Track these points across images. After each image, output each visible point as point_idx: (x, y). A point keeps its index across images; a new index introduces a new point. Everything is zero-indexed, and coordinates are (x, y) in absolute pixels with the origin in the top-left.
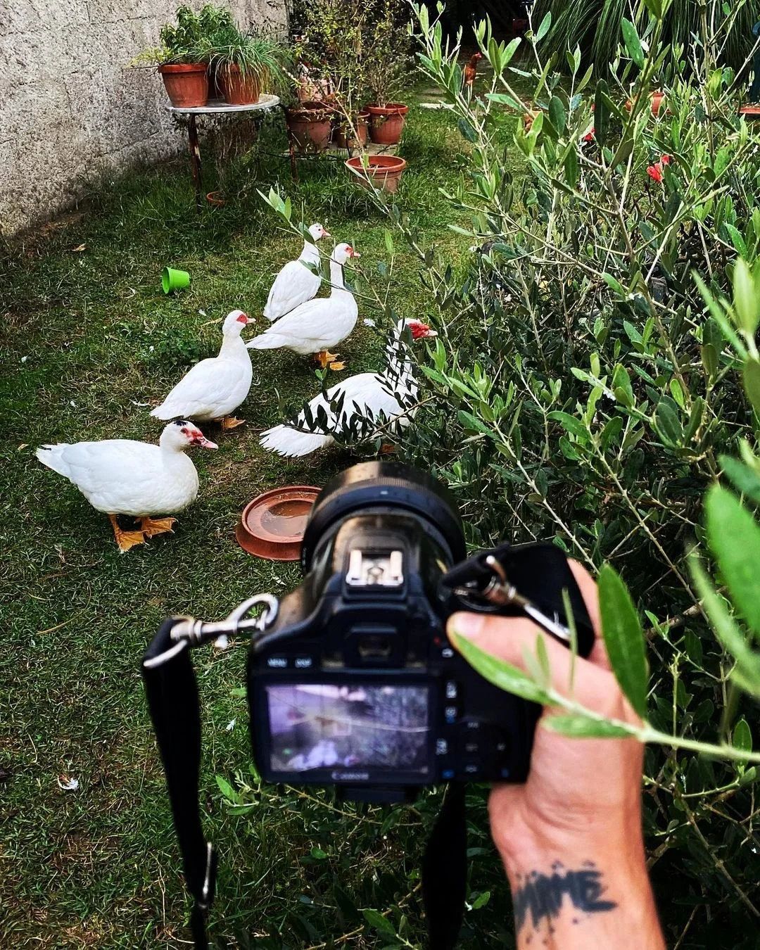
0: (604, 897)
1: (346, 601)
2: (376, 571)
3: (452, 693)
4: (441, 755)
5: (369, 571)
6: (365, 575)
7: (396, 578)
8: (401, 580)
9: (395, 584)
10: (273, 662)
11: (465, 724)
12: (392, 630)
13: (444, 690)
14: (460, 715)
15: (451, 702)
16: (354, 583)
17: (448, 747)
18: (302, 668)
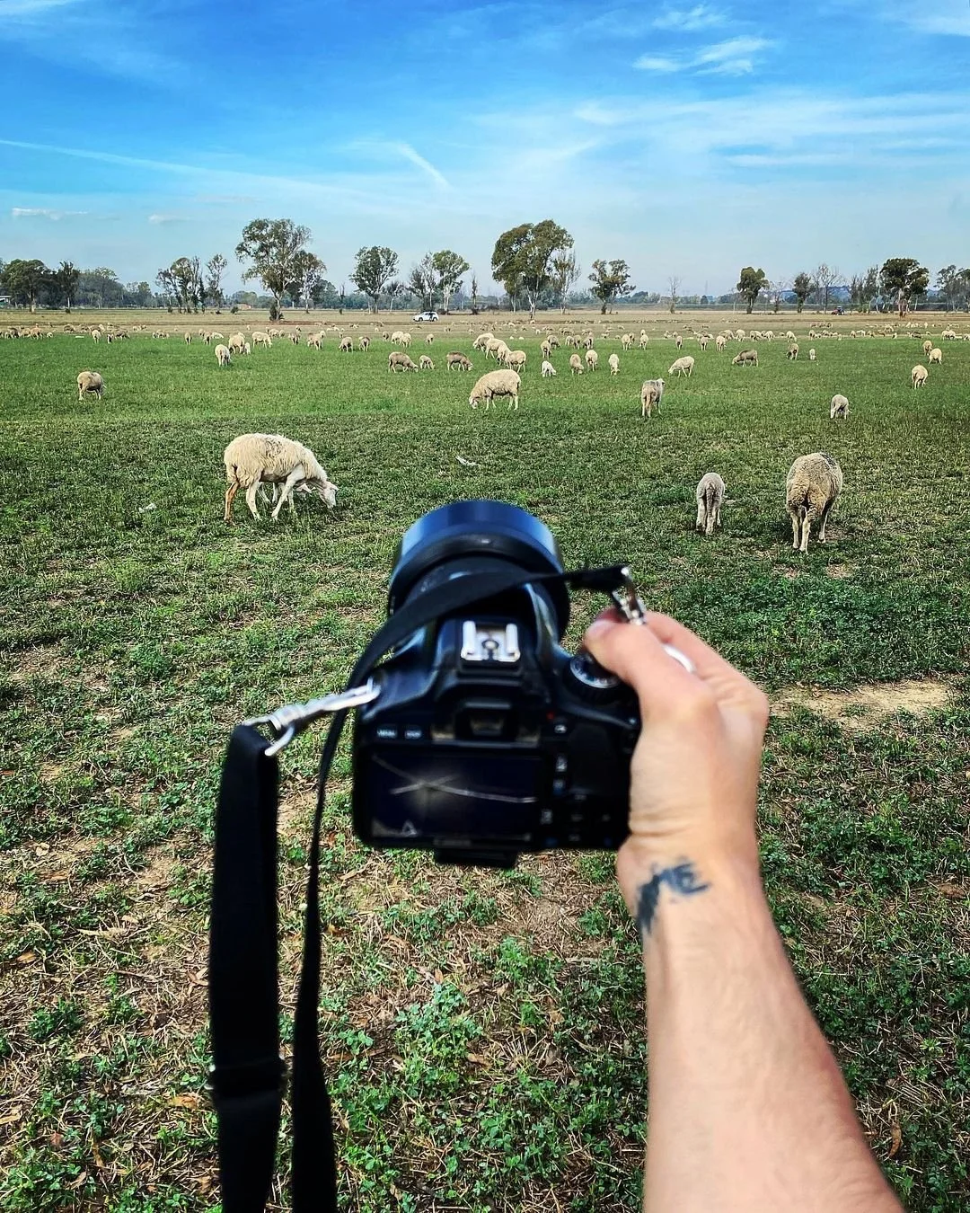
0: (698, 883)
1: (460, 675)
2: (490, 645)
3: (562, 767)
4: (546, 825)
5: (484, 644)
6: (480, 648)
7: (513, 654)
8: (518, 655)
9: (512, 660)
10: (382, 733)
11: (573, 795)
12: (506, 706)
13: (554, 763)
14: (568, 785)
15: (561, 775)
16: (470, 658)
17: (554, 817)
18: (412, 739)
